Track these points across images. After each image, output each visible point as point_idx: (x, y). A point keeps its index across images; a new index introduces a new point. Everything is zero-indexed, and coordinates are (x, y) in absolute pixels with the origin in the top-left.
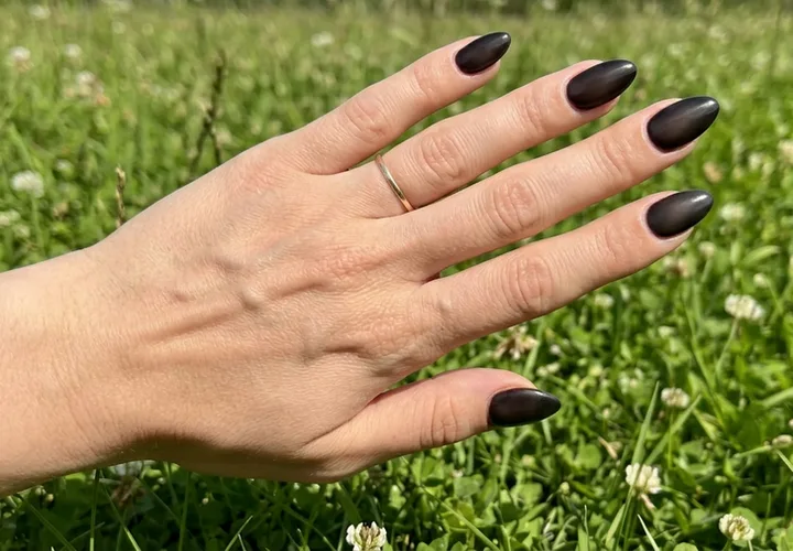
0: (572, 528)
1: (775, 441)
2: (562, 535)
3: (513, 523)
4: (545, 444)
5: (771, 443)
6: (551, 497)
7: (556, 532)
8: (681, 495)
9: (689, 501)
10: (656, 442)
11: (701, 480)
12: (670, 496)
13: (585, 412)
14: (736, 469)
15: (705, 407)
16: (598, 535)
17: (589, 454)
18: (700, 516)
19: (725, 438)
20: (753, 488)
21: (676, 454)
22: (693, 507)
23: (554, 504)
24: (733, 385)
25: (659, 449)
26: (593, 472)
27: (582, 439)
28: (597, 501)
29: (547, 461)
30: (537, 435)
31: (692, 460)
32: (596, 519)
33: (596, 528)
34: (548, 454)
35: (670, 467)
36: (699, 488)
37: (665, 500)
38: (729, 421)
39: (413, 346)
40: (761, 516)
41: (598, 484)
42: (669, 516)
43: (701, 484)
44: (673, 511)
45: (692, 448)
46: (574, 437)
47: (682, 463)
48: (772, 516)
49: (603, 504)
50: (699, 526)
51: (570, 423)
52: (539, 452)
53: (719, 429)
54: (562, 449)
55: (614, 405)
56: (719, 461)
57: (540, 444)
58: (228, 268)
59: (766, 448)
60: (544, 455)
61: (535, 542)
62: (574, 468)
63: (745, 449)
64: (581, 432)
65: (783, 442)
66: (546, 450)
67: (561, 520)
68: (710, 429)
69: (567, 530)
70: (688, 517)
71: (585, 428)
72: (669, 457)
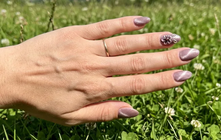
0: (150, 127)
1: (208, 102)
2: (147, 128)
3: (134, 125)
4: (143, 105)
5: (206, 104)
6: (145, 119)
7: (146, 128)
8: (181, 118)
9: (183, 120)
10: (174, 103)
11: (187, 114)
12: (178, 118)
13: (155, 96)
14: (197, 111)
15: (188, 95)
16: (157, 129)
17: (156, 107)
18: (186, 123)
19: (194, 103)
20: (202, 117)
21: (180, 107)
22: (184, 121)
23: (145, 121)
24: (196, 90)
25: (175, 105)
26: (157, 112)
27: (154, 104)
28: (158, 119)
29: (144, 110)
30: (141, 103)
31: (185, 109)
32: (157, 124)
33: (157, 127)
34: (144, 108)
35: (178, 110)
36: (186, 116)
37: (177, 119)
38: (195, 98)
39: (100, 94)
40: (204, 124)
41: (158, 116)
42: (178, 124)
43: (187, 115)
44: (179, 122)
45: (185, 105)
46: (152, 103)
47: (182, 109)
48: (207, 123)
49: (159, 120)
50: (186, 126)
51: (151, 99)
52: (142, 107)
53: (192, 101)
54: (148, 106)
55: (163, 94)
56: (192, 109)
57: (142, 105)
58: (53, 59)
59: (205, 105)
60: (143, 108)
61: (140, 130)
62: (151, 111)
63: (199, 105)
64: (153, 102)
65: (210, 103)
66: (144, 107)
67: (147, 125)
68: (190, 101)
69: (149, 128)
70: (183, 124)
71: (155, 101)
72: (178, 107)
